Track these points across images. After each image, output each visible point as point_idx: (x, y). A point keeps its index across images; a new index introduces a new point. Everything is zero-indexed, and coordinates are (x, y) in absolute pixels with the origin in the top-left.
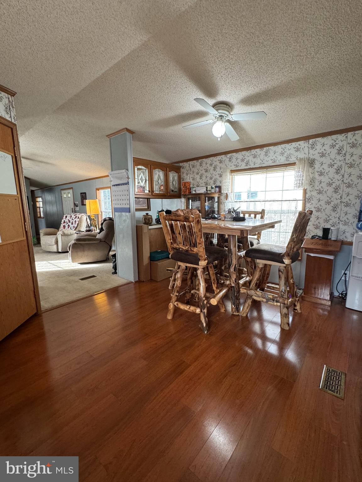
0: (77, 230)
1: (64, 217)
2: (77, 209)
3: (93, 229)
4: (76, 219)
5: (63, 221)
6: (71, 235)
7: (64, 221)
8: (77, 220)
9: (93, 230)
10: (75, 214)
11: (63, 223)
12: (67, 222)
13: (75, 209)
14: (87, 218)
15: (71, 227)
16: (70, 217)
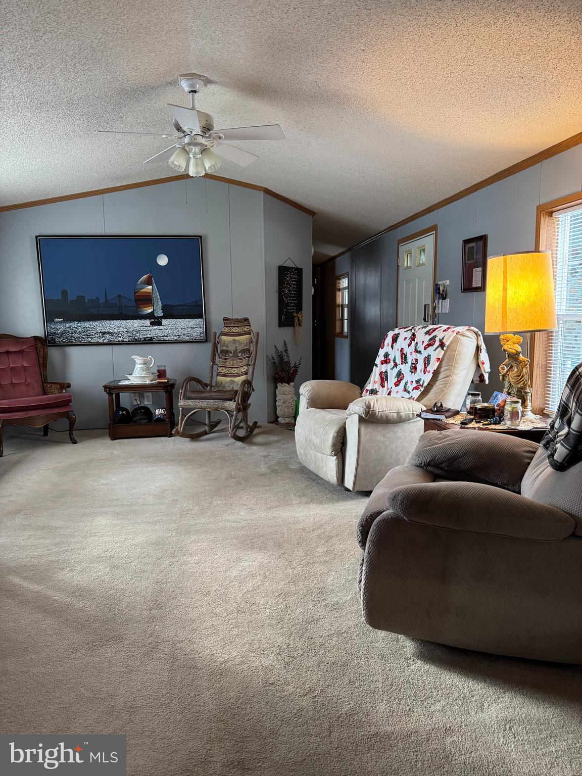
0: (430, 399)
1: (389, 340)
2: (444, 307)
3: (508, 408)
4: (431, 349)
5: (382, 352)
6: (400, 420)
7: (386, 355)
8: (435, 353)
9: (507, 415)
10: (431, 327)
11: (382, 363)
12: (394, 361)
13: (434, 308)
14: (478, 349)
15: (406, 383)
16: (408, 341)
